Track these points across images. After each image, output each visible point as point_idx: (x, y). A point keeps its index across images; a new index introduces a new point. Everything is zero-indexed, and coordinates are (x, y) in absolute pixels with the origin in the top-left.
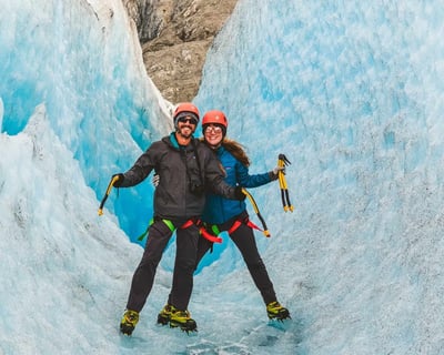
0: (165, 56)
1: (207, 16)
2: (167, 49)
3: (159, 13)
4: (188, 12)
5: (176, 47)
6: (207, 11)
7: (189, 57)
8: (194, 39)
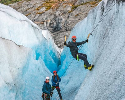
0: (62, 34)
1: (72, 25)
2: (63, 33)
3: (61, 24)
4: (68, 24)
5: (65, 32)
6: (72, 24)
7: (68, 35)
8: (69, 31)
